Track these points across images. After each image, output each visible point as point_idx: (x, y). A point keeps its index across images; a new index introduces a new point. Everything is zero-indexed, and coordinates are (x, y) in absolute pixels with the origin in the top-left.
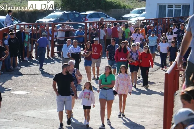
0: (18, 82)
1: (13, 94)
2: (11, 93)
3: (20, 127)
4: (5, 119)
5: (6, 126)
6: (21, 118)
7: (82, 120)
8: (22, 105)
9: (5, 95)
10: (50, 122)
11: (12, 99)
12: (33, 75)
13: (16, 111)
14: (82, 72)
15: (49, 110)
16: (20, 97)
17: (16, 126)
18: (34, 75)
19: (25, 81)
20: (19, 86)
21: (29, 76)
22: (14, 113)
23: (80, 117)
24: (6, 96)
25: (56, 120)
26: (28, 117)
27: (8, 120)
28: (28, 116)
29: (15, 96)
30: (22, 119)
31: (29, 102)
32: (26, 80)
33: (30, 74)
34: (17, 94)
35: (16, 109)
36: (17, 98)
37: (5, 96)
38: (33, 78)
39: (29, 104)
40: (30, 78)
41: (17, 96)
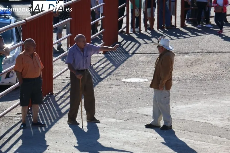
0: (132, 65)
1: (124, 82)
2: (123, 80)
3: (135, 131)
4: (114, 118)
5: (116, 129)
6: (136, 118)
7: (227, 121)
8: (138, 98)
9: (114, 83)
10: (178, 123)
11: (123, 89)
12: (153, 53)
13: (129, 106)
14: (228, 48)
15: (177, 106)
16: (135, 87)
17: (130, 130)
18: (155, 54)
19: (142, 64)
20: (134, 71)
21: (147, 56)
22: (127, 110)
23: (224, 116)
24: (115, 85)
25: (188, 120)
26: (147, 116)
27: (118, 121)
28: (147, 114)
29: (128, 85)
30: (137, 118)
31: (148, 94)
32: (143, 62)
33: (149, 53)
34: (130, 82)
35: (130, 105)
36: (130, 88)
37: (114, 86)
38: (154, 58)
39: (148, 96)
40: (150, 58)
41: (130, 85)
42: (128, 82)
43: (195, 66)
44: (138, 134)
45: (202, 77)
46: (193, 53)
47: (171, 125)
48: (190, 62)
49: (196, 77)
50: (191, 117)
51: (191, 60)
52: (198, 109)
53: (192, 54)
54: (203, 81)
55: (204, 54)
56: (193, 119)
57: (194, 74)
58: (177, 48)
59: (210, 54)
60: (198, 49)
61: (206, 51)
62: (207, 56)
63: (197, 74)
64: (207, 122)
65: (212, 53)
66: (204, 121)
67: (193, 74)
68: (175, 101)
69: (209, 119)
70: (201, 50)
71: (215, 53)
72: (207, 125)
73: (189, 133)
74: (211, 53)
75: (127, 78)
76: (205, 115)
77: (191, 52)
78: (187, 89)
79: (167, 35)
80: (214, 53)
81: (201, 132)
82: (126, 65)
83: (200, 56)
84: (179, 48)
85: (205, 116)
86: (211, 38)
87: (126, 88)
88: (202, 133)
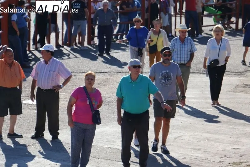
1: (26, 104)
2: (24, 102)
3: (37, 158)
6: (38, 144)
11: (25, 112)
13: (31, 131)
17: (32, 157)
25: (95, 146)
28: (50, 139)
29: (30, 107)
34: (32, 104)
35: (32, 129)
36: (32, 111)
41: (32, 107)
42: (29, 104)
43: (103, 87)
44: (41, 161)
45: (110, 99)
46: (101, 72)
48: (97, 82)
49: (104, 99)
50: (98, 142)
51: (99, 80)
52: (106, 134)
53: (100, 74)
54: (111, 103)
55: (112, 74)
56: (100, 144)
58: (84, 67)
59: (118, 74)
60: (106, 69)
61: (114, 71)
62: (115, 76)
63: (104, 95)
64: (115, 147)
65: (120, 73)
66: (112, 146)
69: (117, 144)
70: (109, 70)
71: (124, 73)
72: (115, 151)
73: (96, 160)
74: (119, 73)
75: (28, 100)
76: (113, 140)
77: (99, 72)
80: (122, 73)
81: (109, 159)
82: (27, 85)
83: (108, 76)
84: (86, 67)
85: (113, 141)
87: (28, 110)
88: (109, 160)
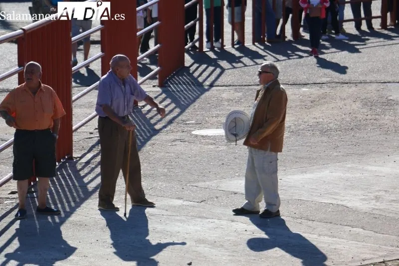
0: (209, 105)
1: (196, 136)
2: (193, 133)
3: (216, 221)
4: (179, 198)
5: (183, 218)
6: (217, 197)
7: (374, 201)
8: (220, 163)
9: (178, 138)
10: (290, 205)
11: (195, 148)
12: (245, 86)
13: (205, 178)
14: (374, 75)
15: (289, 177)
16: (214, 144)
17: (207, 218)
18: (250, 87)
19: (226, 103)
20: (213, 117)
21: (236, 90)
22: (201, 184)
23: (368, 193)
24: (181, 140)
25: (308, 201)
26: (235, 193)
27: (186, 203)
28: (236, 191)
29: (203, 141)
30: (220, 198)
31: (237, 155)
32: (228, 100)
33: (239, 84)
34: (206, 136)
35: (206, 175)
36: (206, 147)
37: (178, 143)
38: (247, 94)
39: (237, 160)
40: (240, 94)
41: (207, 141)
42: (202, 136)
43: (318, 107)
44: (222, 225)
45: (331, 125)
46: (315, 84)
47: (279, 210)
48: (309, 99)
49: (320, 126)
50: (312, 195)
51: (312, 96)
52: (325, 181)
53: (313, 86)
54: (332, 133)
55: (334, 85)
56: (316, 198)
57: (317, 121)
58: (287, 75)
59: (344, 85)
60: (324, 77)
61: (337, 81)
62: (338, 88)
63: (321, 120)
64: (340, 203)
65: (347, 83)
66: (334, 202)
67: (315, 120)
68: (284, 169)
69: (343, 198)
70: (328, 79)
71: (353, 83)
72: (340, 208)
73: (310, 223)
74: (345, 83)
75: (201, 129)
76: (337, 191)
77: (312, 82)
78: (305, 147)
79: (270, 53)
80: (350, 83)
81: (329, 221)
82: (199, 106)
83: (326, 89)
84: (290, 75)
85: (336, 194)
86: (345, 57)
87: (200, 145)
88: (331, 223)
